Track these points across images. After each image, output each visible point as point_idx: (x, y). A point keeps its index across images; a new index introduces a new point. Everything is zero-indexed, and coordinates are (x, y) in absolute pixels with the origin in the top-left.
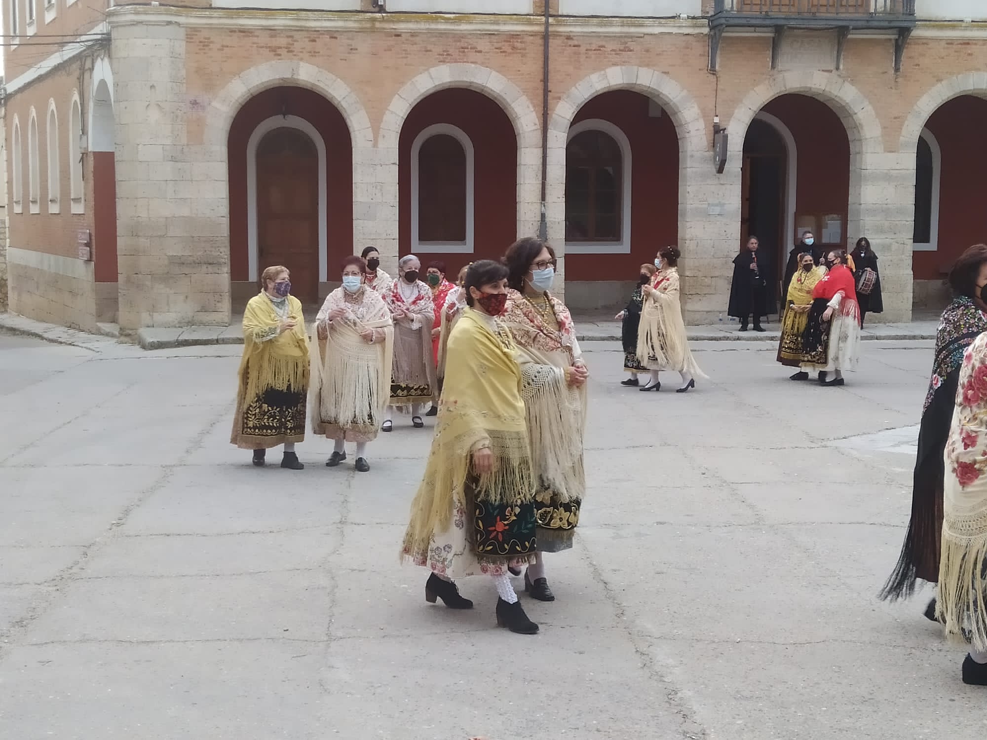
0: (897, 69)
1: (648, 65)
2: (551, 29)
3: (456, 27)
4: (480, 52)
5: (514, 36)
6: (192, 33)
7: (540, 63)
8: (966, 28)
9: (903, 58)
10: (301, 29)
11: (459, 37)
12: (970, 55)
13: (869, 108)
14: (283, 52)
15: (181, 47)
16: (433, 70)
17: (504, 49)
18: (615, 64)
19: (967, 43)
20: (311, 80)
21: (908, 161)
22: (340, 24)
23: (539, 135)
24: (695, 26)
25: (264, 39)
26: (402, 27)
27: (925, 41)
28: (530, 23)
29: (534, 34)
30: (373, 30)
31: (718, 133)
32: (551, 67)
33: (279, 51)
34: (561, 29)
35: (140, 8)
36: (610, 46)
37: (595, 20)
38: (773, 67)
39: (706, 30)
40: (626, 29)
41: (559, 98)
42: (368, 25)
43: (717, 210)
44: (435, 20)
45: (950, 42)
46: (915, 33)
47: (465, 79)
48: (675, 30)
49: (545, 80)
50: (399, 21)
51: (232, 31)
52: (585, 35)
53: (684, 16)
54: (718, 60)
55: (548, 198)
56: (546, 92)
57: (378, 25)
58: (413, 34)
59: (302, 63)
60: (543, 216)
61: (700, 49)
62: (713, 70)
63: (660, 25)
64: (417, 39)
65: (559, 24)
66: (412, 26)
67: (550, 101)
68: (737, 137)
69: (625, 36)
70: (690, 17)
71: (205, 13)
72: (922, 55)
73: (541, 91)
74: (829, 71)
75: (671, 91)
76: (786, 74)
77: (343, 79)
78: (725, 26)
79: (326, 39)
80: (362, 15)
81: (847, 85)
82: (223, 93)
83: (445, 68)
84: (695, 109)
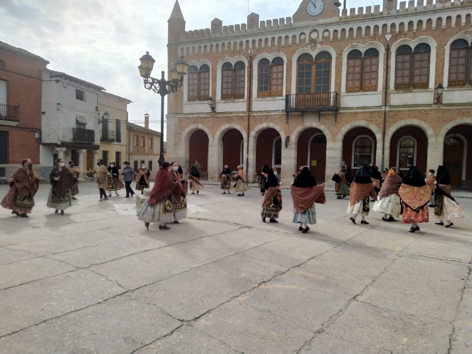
0: (336, 121)
1: (272, 122)
2: (250, 115)
3: (229, 115)
4: (235, 120)
5: (242, 117)
6: (179, 119)
7: (248, 122)
8: (354, 109)
9: (337, 118)
10: (199, 117)
11: (230, 117)
12: (357, 116)
13: (328, 131)
14: (196, 122)
15: (177, 122)
16: (225, 125)
17: (240, 120)
18: (264, 122)
19: (356, 113)
21: (339, 145)
22: (206, 116)
23: (247, 139)
24: (283, 112)
25: (192, 120)
26: (218, 116)
27: (344, 113)
28: (245, 113)
29: (246, 116)
30: (213, 117)
31: (288, 139)
32: (250, 123)
33: (195, 122)
34: (252, 114)
36: (263, 118)
37: (259, 112)
38: (303, 121)
39: (285, 113)
40: (266, 114)
41: (252, 130)
42: (212, 116)
43: (288, 157)
44: (225, 114)
45: (351, 113)
46: (340, 111)
47: (232, 127)
48: (278, 114)
49: (249, 126)
50: (218, 114)
51: (186, 118)
52: (257, 116)
53: (280, 110)
54: (289, 121)
56: (249, 129)
57: (214, 115)
58: (221, 117)
59: (199, 125)
60: (248, 158)
61: (284, 118)
62: (288, 123)
63: (275, 112)
64: (222, 118)
66: (221, 115)
67: (250, 131)
68: (294, 138)
69: (267, 115)
70: (282, 110)
71: (182, 115)
72: (343, 117)
73: (247, 129)
74: (317, 122)
75: (277, 128)
76: (306, 123)
77: (207, 127)
78: (288, 112)
79: (204, 119)
80: (210, 114)
81: (322, 125)
82: (184, 131)
83: (228, 124)
84: (283, 133)
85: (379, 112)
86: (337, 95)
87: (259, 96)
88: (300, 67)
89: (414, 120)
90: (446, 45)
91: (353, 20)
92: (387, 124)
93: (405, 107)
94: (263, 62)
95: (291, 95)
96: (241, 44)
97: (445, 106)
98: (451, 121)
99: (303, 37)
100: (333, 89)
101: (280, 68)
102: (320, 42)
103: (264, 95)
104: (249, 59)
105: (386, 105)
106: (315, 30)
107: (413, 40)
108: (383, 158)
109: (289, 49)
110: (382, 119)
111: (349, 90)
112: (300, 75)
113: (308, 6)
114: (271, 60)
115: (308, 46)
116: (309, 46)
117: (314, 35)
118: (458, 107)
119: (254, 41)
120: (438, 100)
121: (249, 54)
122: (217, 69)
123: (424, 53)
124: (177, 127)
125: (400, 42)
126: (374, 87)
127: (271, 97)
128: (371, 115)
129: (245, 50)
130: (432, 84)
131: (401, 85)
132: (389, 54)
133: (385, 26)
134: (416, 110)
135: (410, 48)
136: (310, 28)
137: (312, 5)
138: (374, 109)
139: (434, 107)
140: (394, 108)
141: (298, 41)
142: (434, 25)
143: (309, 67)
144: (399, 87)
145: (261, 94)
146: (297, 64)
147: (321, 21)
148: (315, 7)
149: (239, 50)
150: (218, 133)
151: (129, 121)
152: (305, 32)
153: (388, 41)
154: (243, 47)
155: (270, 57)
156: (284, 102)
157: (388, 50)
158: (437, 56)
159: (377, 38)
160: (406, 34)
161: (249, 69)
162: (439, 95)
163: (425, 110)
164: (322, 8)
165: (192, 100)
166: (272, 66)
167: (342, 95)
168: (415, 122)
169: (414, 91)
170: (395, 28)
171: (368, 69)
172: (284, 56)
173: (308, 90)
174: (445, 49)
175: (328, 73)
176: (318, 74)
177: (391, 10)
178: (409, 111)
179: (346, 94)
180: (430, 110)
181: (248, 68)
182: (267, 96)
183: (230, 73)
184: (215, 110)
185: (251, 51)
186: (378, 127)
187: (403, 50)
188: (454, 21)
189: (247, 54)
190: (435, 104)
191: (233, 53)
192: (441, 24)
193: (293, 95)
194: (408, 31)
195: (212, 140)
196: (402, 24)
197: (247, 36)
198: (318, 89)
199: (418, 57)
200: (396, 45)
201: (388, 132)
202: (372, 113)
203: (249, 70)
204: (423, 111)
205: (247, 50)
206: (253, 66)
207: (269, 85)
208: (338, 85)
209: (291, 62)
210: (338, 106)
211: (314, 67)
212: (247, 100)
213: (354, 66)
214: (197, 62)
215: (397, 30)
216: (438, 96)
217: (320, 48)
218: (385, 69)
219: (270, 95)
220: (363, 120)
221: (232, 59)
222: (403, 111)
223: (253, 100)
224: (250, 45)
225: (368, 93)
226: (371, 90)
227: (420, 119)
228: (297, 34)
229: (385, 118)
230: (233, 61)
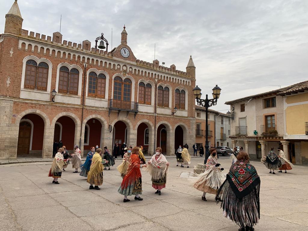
0: (135, 118)
1: (99, 115)
2: (84, 108)
4: (71, 110)
5: (77, 108)
6: (15, 103)
8: (143, 113)
10: (37, 104)
11: (68, 107)
12: (144, 117)
13: (131, 123)
14: (34, 107)
15: (12, 105)
16: (62, 113)
17: (75, 110)
18: (94, 114)
19: (144, 115)
20: (39, 113)
21: (136, 132)
22: (46, 103)
23: (81, 125)
24: (107, 109)
25: (30, 105)
27: (139, 114)
28: (80, 106)
29: (81, 108)
30: (52, 105)
31: (109, 126)
32: (83, 114)
35: (5, 97)
36: (93, 111)
37: (91, 107)
38: (118, 116)
41: (85, 119)
44: (64, 104)
45: (142, 115)
48: (104, 110)
49: (82, 116)
50: (57, 104)
51: (24, 103)
52: (89, 109)
53: (105, 107)
54: (110, 115)
55: (82, 136)
56: (82, 118)
58: (59, 106)
59: (37, 110)
60: (81, 139)
61: (107, 113)
63: (101, 108)
64: (60, 107)
65: (85, 107)
66: (59, 105)
67: (83, 119)
69: (96, 110)
71: (18, 99)
72: (138, 116)
73: (81, 118)
74: (126, 118)
75: (103, 119)
76: (119, 118)
78: (111, 110)
79: (43, 106)
80: (50, 102)
81: (128, 120)
82: (20, 114)
83: (65, 113)
84: (106, 122)
85: (153, 116)
87: (88, 96)
88: (115, 83)
89: (165, 121)
90: (175, 90)
92: (156, 122)
94: (93, 74)
96: (79, 57)
97: (175, 116)
98: (177, 123)
99: (119, 67)
100: (133, 100)
101: (103, 81)
102: (128, 73)
103: (92, 96)
104: (84, 69)
105: (155, 113)
106: (125, 65)
107: (164, 85)
108: (155, 139)
109: (111, 71)
110: (154, 120)
111: (140, 102)
112: (115, 88)
113: (121, 50)
114: (98, 74)
116: (122, 73)
117: (125, 68)
118: (179, 118)
119: (88, 59)
121: (84, 66)
123: (167, 91)
124: (12, 110)
125: (160, 84)
127: (98, 98)
128: (150, 117)
129: (81, 62)
130: (171, 106)
131: (160, 104)
133: (155, 75)
134: (166, 117)
136: (123, 63)
137: (123, 50)
138: (151, 114)
139: (172, 116)
140: (158, 115)
141: (116, 68)
142: (171, 80)
143: (120, 85)
145: (90, 95)
146: (114, 81)
147: (128, 62)
148: (125, 53)
149: (77, 61)
152: (120, 65)
153: (156, 82)
155: (98, 72)
156: (107, 103)
157: (156, 86)
159: (152, 79)
163: (169, 117)
164: (129, 54)
165: (29, 88)
166: (98, 78)
171: (147, 93)
172: (107, 74)
173: (120, 98)
176: (125, 90)
178: (164, 117)
179: (139, 104)
181: (83, 75)
182: (95, 97)
183: (66, 75)
184: (54, 100)
185: (86, 65)
186: (153, 124)
187: (160, 88)
190: (172, 115)
191: (72, 62)
192: (174, 81)
194: (163, 80)
196: (161, 76)
197: (84, 54)
199: (165, 92)
201: (156, 126)
203: (84, 77)
206: (86, 74)
207: (96, 90)
208: (136, 98)
209: (112, 79)
210: (137, 110)
211: (123, 86)
213: (142, 90)
214: (38, 59)
215: (160, 78)
216: (173, 112)
217: (127, 76)
218: (155, 95)
219: (97, 96)
220: (147, 119)
222: (162, 117)
223: (86, 98)
224: (86, 61)
225: (149, 106)
226: (149, 104)
227: (167, 121)
228: (116, 64)
229: (155, 119)
230: (70, 67)
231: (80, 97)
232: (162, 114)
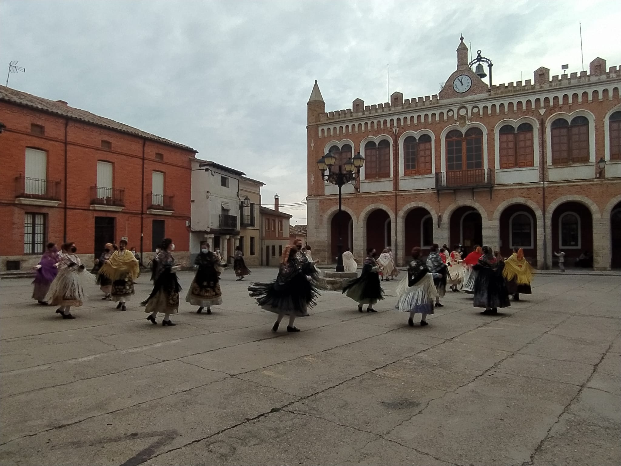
0: (491, 198)
1: (422, 201)
2: (397, 194)
3: (374, 195)
4: (381, 200)
5: (388, 196)
6: (321, 200)
7: (395, 202)
8: (511, 186)
9: (493, 196)
11: (376, 197)
12: (513, 193)
13: (483, 209)
15: (318, 204)
16: (370, 205)
17: (386, 199)
18: (413, 201)
19: (512, 190)
21: (496, 223)
22: (350, 196)
23: (395, 219)
24: (433, 191)
25: (335, 201)
28: (392, 193)
29: (393, 195)
31: (440, 218)
32: (397, 203)
36: (412, 197)
37: (407, 191)
38: (455, 199)
39: (436, 192)
40: (415, 193)
41: (400, 210)
42: (356, 196)
43: (441, 237)
44: (370, 194)
45: (507, 190)
46: (495, 188)
47: (377, 207)
48: (428, 192)
49: (396, 206)
50: (362, 195)
51: (328, 200)
52: (405, 195)
53: (430, 188)
54: (440, 199)
55: (398, 235)
56: (396, 209)
57: (358, 196)
58: (366, 197)
60: (396, 239)
61: (435, 196)
62: (439, 201)
63: (424, 191)
64: (367, 199)
65: (399, 193)
66: (365, 196)
67: (398, 211)
68: (446, 218)
69: (415, 195)
70: (432, 188)
71: (323, 196)
72: (498, 194)
74: (471, 200)
75: (428, 207)
76: (459, 201)
77: (351, 209)
78: (439, 191)
79: (347, 200)
80: (354, 194)
81: (476, 203)
82: (326, 213)
83: (373, 205)
84: (434, 211)
85: (537, 188)
86: (491, 171)
87: (405, 174)
88: (449, 144)
89: (575, 195)
90: (604, 117)
91: (503, 95)
92: (547, 200)
93: (565, 183)
94: (409, 140)
95: (441, 172)
96: (385, 122)
97: (609, 180)
98: (617, 195)
99: (451, 114)
100: (486, 166)
101: (427, 145)
102: (469, 118)
103: (412, 174)
104: (394, 137)
105: (543, 181)
106: (464, 107)
107: (569, 113)
108: (545, 236)
109: (437, 126)
110: (541, 195)
111: (503, 166)
112: (449, 152)
113: (455, 83)
114: (417, 138)
115: (457, 123)
117: (463, 112)
119: (399, 120)
120: (601, 173)
121: (394, 132)
122: (359, 148)
123: (582, 126)
124: (319, 209)
125: (555, 116)
126: (530, 163)
127: (420, 175)
128: (529, 191)
129: (389, 129)
130: (593, 158)
131: (559, 159)
132: (544, 128)
133: (538, 100)
134: (577, 185)
135: (566, 122)
136: (459, 105)
137: (459, 81)
138: (532, 185)
139: (597, 181)
140: (552, 183)
141: (445, 118)
142: (590, 98)
143: (459, 143)
144: (556, 162)
145: (408, 172)
146: (446, 141)
147: (469, 98)
148: (462, 85)
149: (383, 129)
150: (363, 215)
151: (261, 205)
152: (453, 109)
153: (542, 114)
154: (387, 126)
155: (417, 135)
156: (434, 180)
157: (542, 124)
158: (597, 129)
159: (530, 113)
160: (561, 107)
161: (395, 147)
162: (602, 169)
163: (587, 185)
164: (470, 84)
166: (419, 143)
167: (496, 171)
168: (577, 198)
169: (573, 165)
170: (549, 102)
171: (522, 144)
172: (432, 133)
173: (459, 167)
174: (604, 122)
175: (480, 149)
176: (469, 150)
177: (543, 84)
178: (570, 186)
179: (500, 171)
180: (592, 185)
181: (393, 146)
182: (415, 174)
183: (374, 152)
184: (359, 190)
185: (396, 130)
186: (537, 204)
187: (559, 124)
188: (611, 94)
189: (392, 132)
190: (597, 178)
191: (376, 133)
192: (598, 97)
193: (444, 172)
194: (563, 104)
195: (357, 221)
196: (556, 98)
197: (391, 114)
198: (469, 166)
199: (575, 130)
200: (551, 120)
201: (548, 209)
202: (529, 189)
203: (394, 149)
204: (585, 186)
205: (391, 128)
206: (398, 144)
207: (416, 163)
208: (491, 161)
209: (440, 139)
210: (493, 182)
211: (464, 144)
212: (393, 179)
213: (507, 142)
214: (339, 143)
215: (551, 104)
216: (600, 170)
217: (469, 124)
218: (541, 144)
219: (418, 173)
220: (520, 196)
221: (376, 138)
222: (562, 186)
223: (400, 178)
224: (395, 124)
225: (524, 169)
226: (527, 166)
227: (581, 194)
228: (445, 111)
229: (544, 194)
230: (377, 140)
231: (392, 179)
232: (563, 182)
